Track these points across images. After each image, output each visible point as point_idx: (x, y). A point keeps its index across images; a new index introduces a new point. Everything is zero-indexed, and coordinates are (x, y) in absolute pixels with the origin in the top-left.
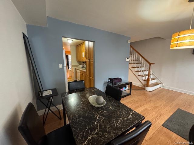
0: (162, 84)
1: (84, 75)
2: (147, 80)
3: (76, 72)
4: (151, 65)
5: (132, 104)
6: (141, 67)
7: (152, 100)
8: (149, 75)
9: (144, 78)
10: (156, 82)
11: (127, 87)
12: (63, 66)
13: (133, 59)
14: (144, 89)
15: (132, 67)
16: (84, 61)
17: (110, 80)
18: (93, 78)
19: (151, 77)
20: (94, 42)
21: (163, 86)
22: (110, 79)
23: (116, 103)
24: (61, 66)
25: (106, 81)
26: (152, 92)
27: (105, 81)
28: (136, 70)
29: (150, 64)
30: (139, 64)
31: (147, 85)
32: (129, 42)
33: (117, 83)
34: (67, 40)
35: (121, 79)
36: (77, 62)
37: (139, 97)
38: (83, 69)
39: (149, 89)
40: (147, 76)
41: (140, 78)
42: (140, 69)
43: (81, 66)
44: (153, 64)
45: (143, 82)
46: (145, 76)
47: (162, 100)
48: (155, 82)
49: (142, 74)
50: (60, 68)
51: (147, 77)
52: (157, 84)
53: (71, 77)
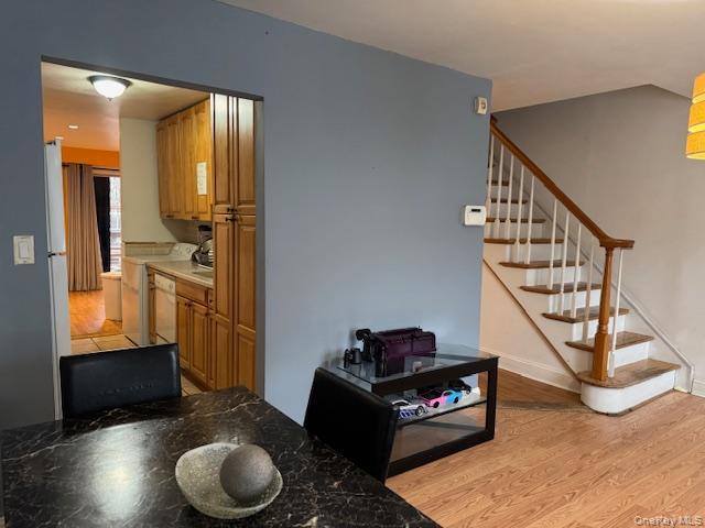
0: (684, 369)
1: (202, 309)
2: (591, 344)
3: (152, 289)
4: (616, 251)
5: (493, 496)
6: (558, 264)
7: (618, 469)
8: (602, 314)
9: (576, 333)
10: (651, 360)
11: (468, 389)
12: (43, 253)
13: (514, 212)
14: (575, 399)
15: (504, 264)
16: (205, 218)
17: (360, 345)
18: (254, 327)
19: (618, 325)
20: (261, 99)
21: (690, 384)
22: (361, 334)
23: (355, 488)
24: (24, 250)
25: (339, 352)
26: (623, 419)
27: (333, 348)
28: (530, 283)
29: (609, 245)
30: (549, 241)
31: (595, 374)
32: (481, 111)
33: (407, 361)
34: (92, 79)
35: (431, 336)
36: (164, 221)
37: (541, 452)
38: (201, 268)
39: (607, 400)
40: (592, 317)
41: (555, 331)
42: (550, 277)
43: (186, 251)
44: (627, 245)
45: (570, 355)
46: (582, 316)
47: (679, 466)
48: (646, 357)
49: (563, 308)
50: (18, 261)
51: (593, 325)
52: (654, 370)
53: (121, 321)
